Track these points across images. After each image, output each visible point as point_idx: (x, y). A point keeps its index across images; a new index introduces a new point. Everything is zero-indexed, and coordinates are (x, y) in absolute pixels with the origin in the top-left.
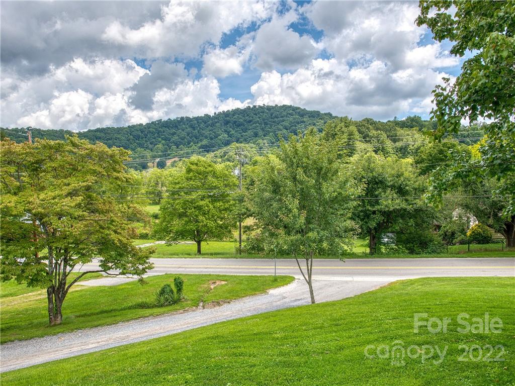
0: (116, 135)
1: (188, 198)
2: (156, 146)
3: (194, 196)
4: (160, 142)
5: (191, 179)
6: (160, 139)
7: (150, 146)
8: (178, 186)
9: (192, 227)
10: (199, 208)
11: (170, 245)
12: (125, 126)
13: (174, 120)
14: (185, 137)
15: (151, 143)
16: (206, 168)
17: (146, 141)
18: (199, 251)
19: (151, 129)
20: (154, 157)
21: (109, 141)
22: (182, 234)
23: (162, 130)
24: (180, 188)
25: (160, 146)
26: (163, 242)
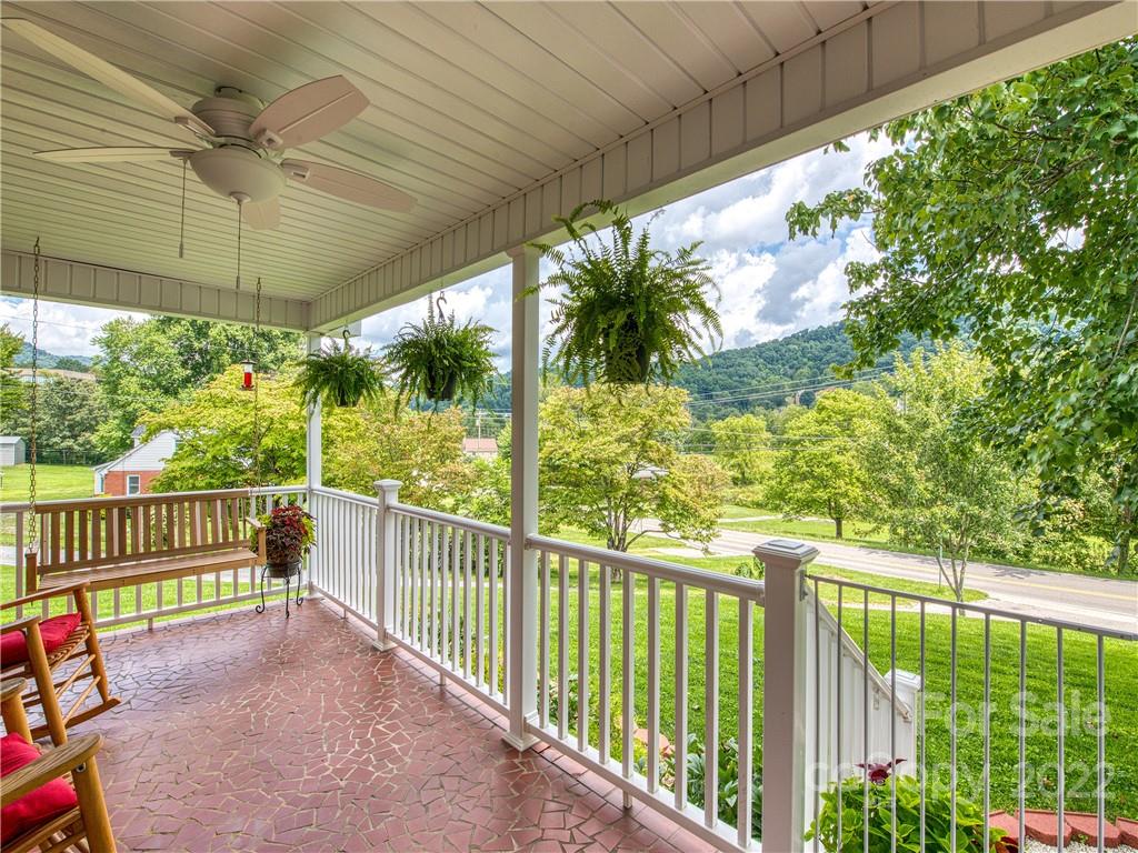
0: (739, 360)
1: (817, 450)
2: (799, 372)
3: (826, 447)
4: (805, 364)
5: (824, 421)
6: (805, 360)
7: (790, 372)
8: (802, 432)
9: (822, 494)
10: (834, 467)
11: (791, 520)
12: (752, 346)
13: (829, 327)
14: (848, 353)
15: (791, 368)
16: (849, 404)
17: (783, 365)
18: (839, 534)
19: (791, 347)
20: (795, 387)
21: (731, 369)
22: (808, 505)
23: (808, 345)
24: (804, 435)
25: (805, 370)
26: (781, 516)
